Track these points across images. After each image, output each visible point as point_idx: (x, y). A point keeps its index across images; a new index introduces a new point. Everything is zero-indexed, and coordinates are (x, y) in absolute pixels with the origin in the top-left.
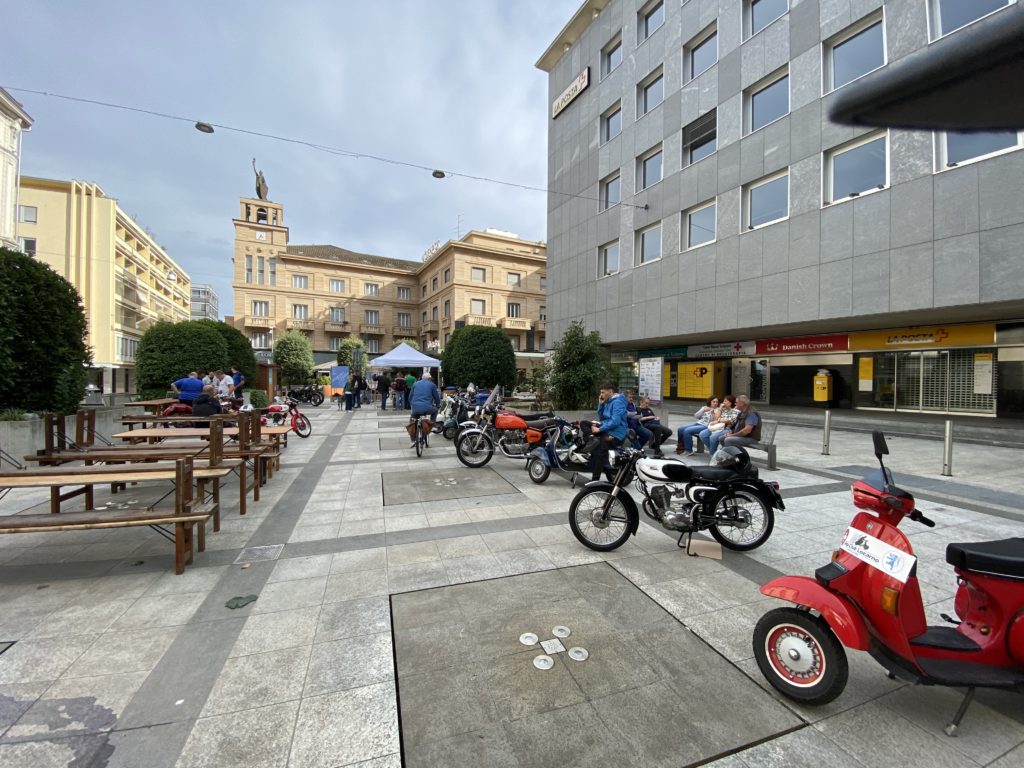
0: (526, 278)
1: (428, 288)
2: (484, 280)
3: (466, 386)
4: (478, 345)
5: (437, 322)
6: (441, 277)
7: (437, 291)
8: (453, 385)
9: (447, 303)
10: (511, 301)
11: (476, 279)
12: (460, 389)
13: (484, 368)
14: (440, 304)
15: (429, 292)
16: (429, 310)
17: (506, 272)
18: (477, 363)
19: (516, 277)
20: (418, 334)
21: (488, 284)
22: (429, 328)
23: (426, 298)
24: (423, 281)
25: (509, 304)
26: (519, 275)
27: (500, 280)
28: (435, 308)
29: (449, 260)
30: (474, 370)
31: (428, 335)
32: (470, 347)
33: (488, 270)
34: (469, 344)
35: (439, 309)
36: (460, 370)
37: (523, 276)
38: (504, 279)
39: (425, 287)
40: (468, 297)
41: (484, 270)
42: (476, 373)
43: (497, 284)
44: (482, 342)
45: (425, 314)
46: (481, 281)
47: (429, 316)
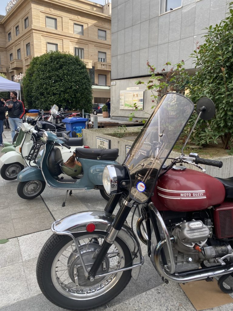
0: (88, 28)
1: (12, 34)
2: (56, 28)
3: (48, 109)
4: (57, 70)
5: (21, 61)
6: (21, 25)
7: (20, 35)
8: (35, 108)
9: (28, 45)
10: (77, 46)
11: (50, 26)
12: (43, 112)
13: (65, 92)
14: (23, 47)
15: (14, 37)
16: (14, 51)
17: (72, 22)
18: (58, 87)
19: (80, 27)
20: (7, 70)
21: (59, 31)
22: (15, 66)
23: (11, 42)
24: (8, 29)
25: (76, 48)
26: (82, 26)
27: (68, 29)
28: (19, 50)
29: (27, 9)
30: (54, 94)
31: (15, 71)
32: (49, 72)
33: (59, 20)
34: (48, 68)
35: (22, 50)
36: (42, 94)
37: (85, 27)
38: (71, 28)
39: (10, 34)
40: (44, 41)
41: (56, 19)
42: (57, 96)
43: (65, 32)
44: (61, 67)
45: (11, 55)
46: (54, 29)
47: (15, 56)
